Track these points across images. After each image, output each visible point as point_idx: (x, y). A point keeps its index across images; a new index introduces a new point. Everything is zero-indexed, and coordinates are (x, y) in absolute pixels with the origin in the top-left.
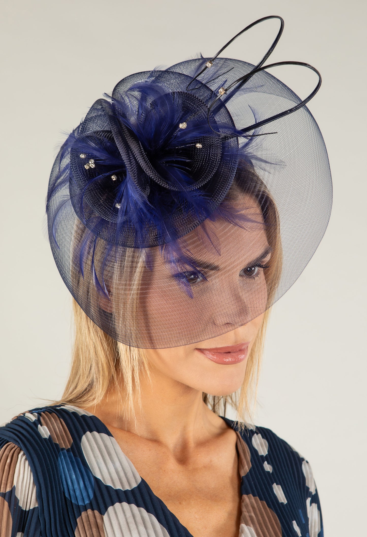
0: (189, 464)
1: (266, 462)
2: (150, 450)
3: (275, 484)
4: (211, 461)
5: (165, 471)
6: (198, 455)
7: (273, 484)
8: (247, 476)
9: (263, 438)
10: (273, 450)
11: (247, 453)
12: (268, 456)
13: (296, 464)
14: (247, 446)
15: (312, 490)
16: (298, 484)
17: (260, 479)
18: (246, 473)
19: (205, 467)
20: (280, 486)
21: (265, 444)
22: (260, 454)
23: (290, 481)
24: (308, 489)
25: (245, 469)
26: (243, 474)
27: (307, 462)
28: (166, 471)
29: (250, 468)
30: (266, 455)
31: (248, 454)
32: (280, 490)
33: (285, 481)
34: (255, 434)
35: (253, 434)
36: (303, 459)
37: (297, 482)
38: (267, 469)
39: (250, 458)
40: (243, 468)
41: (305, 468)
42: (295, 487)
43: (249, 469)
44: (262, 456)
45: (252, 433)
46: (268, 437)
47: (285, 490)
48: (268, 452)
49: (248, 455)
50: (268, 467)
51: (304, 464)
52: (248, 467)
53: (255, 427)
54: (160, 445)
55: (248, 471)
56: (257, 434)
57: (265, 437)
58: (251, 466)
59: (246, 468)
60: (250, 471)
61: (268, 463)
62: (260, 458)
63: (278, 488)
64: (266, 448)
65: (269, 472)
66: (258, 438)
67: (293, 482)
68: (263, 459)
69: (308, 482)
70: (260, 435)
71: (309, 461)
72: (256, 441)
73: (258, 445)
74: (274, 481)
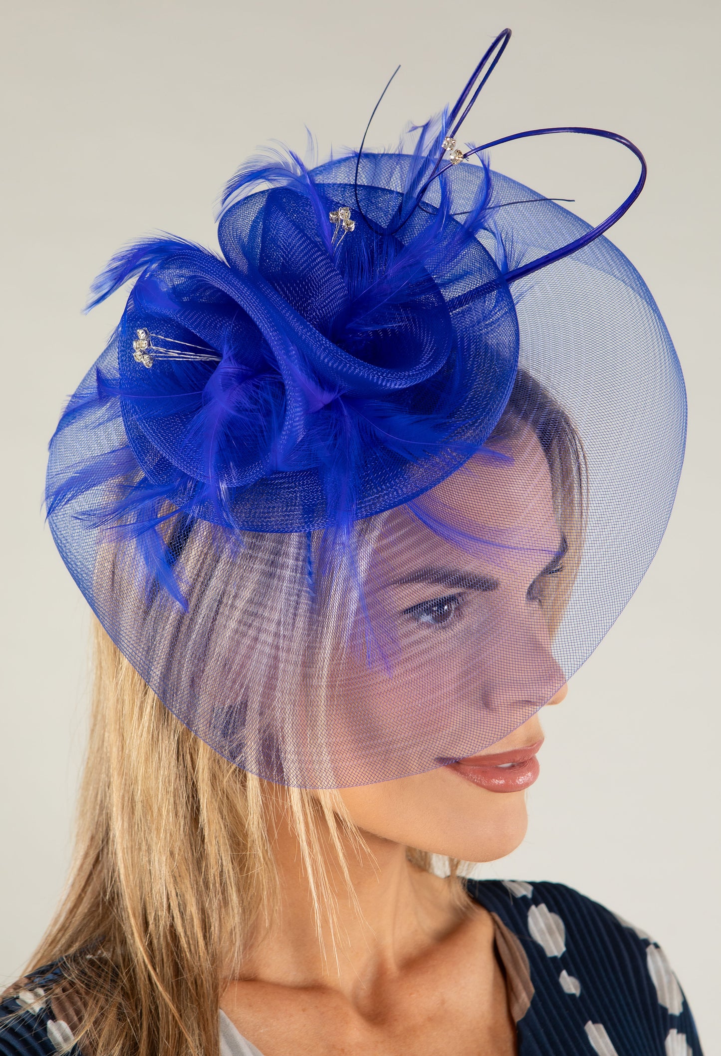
0: (396, 1020)
1: (564, 973)
2: (304, 1010)
3: (590, 1023)
4: (443, 1002)
5: (343, 1050)
6: (411, 994)
7: (585, 1023)
8: (526, 1019)
9: (551, 910)
10: (578, 937)
11: (521, 962)
12: (567, 955)
13: (633, 958)
14: (518, 942)
15: (675, 1009)
16: (640, 1006)
17: (558, 1018)
18: (525, 1012)
19: (430, 1019)
20: (601, 1026)
21: (558, 926)
22: (549, 954)
23: (621, 1005)
24: (664, 1010)
25: (520, 1001)
26: (518, 1016)
27: (657, 946)
28: (346, 1050)
29: (532, 997)
30: (564, 955)
31: (524, 962)
32: (601, 1036)
33: (611, 1010)
34: (533, 908)
35: (528, 908)
36: (646, 943)
37: (639, 1001)
38: (570, 989)
39: (529, 971)
40: (517, 999)
41: (655, 962)
42: (635, 1015)
43: (529, 999)
44: (554, 959)
45: (524, 904)
46: (564, 906)
47: (614, 1034)
48: (567, 945)
49: (522, 965)
50: (570, 984)
51: (652, 954)
52: (528, 993)
53: (531, 888)
54: (324, 993)
55: (528, 1005)
56: (537, 905)
57: (555, 908)
58: (533, 990)
59: (524, 999)
60: (533, 1002)
61: (570, 974)
62: (551, 965)
63: (598, 1030)
64: (560, 935)
65: (573, 995)
66: (541, 914)
67: (628, 1004)
68: (559, 964)
69: (663, 994)
70: (543, 906)
71: (660, 943)
72: (536, 923)
73: (541, 932)
74: (588, 1018)
